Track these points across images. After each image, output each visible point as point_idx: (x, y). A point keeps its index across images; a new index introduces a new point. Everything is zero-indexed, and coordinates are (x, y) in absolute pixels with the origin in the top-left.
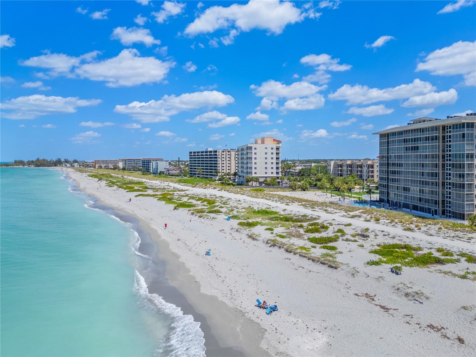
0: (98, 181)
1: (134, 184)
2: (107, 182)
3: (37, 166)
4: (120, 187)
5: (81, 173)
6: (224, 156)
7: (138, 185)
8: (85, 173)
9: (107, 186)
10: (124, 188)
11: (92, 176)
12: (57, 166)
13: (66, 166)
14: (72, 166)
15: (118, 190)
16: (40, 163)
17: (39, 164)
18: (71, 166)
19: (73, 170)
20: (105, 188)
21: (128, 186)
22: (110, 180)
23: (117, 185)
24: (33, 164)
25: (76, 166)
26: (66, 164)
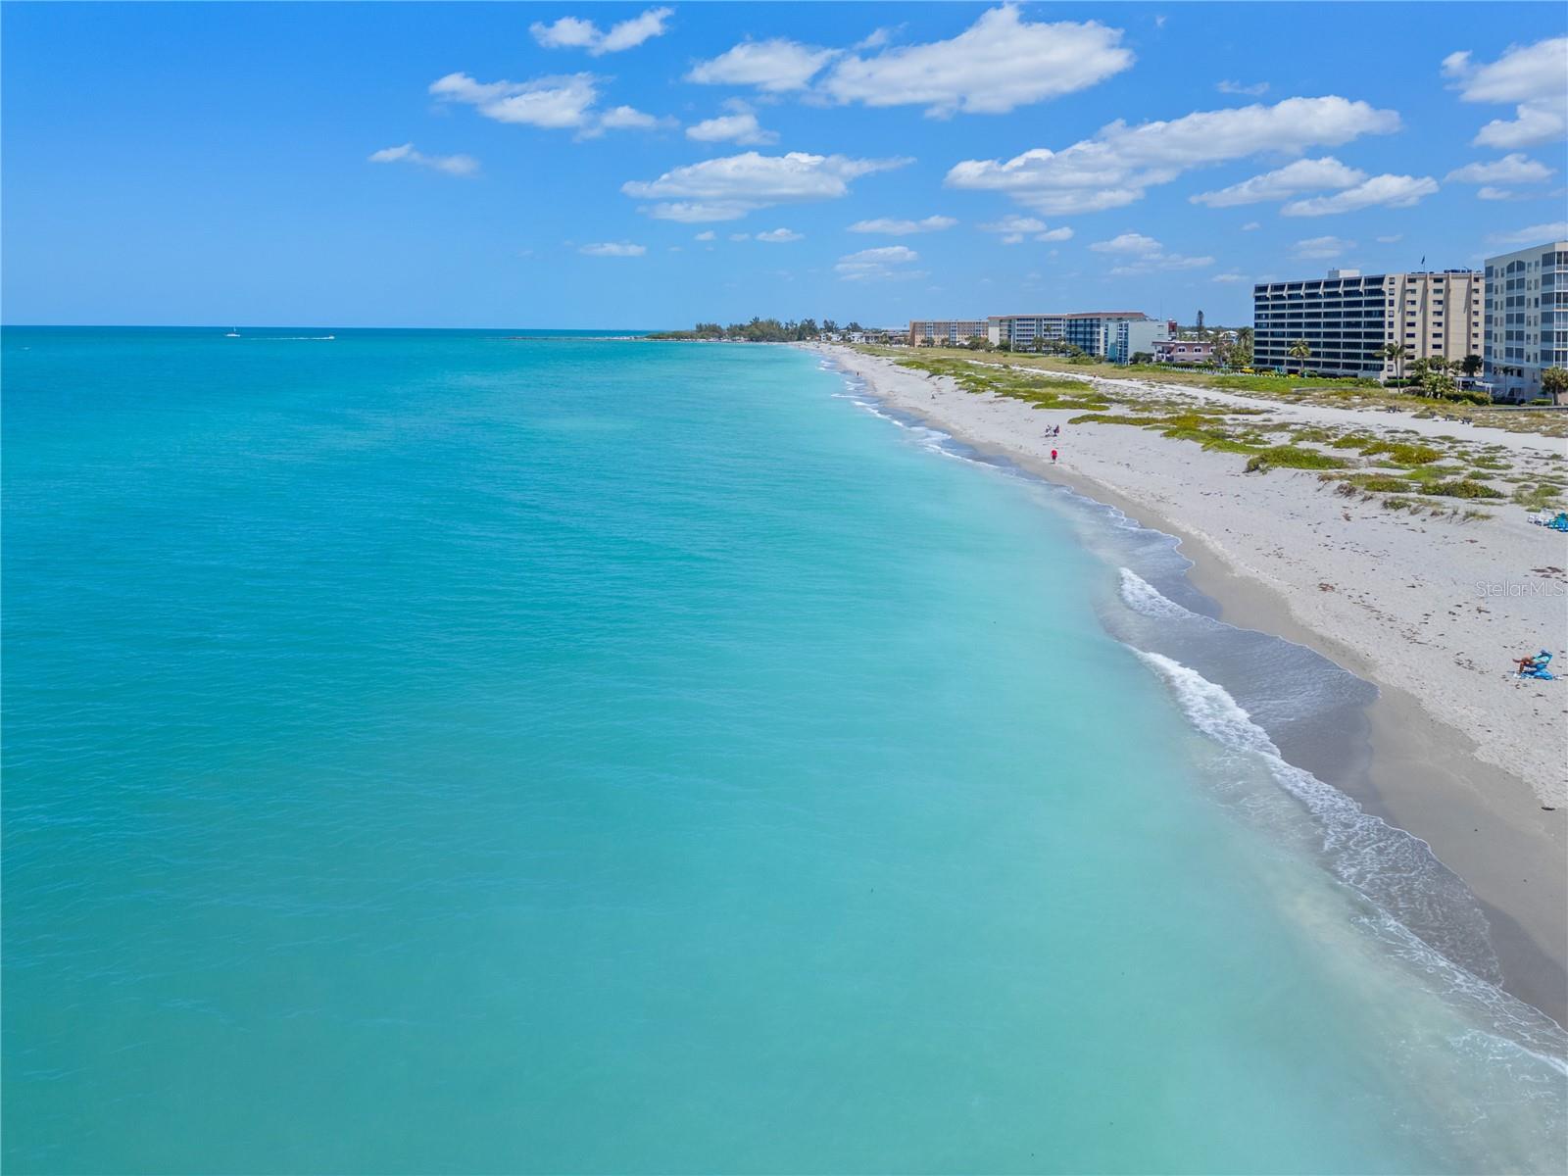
0: (930, 376)
1: (1054, 387)
2: (961, 381)
3: (753, 338)
4: (1007, 394)
5: (873, 357)
6: (1418, 297)
7: (1069, 391)
8: (884, 358)
9: (960, 389)
10: (1022, 397)
11: (907, 364)
12: (805, 339)
13: (829, 339)
14: (846, 340)
15: (1004, 401)
16: (760, 332)
17: (758, 333)
18: (844, 339)
19: (848, 350)
20: (955, 394)
21: (1035, 393)
22: (968, 376)
23: (997, 390)
24: (743, 333)
25: (856, 339)
26: (830, 334)
